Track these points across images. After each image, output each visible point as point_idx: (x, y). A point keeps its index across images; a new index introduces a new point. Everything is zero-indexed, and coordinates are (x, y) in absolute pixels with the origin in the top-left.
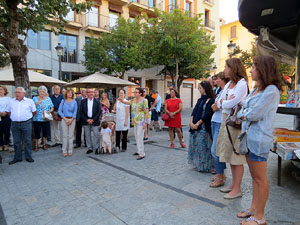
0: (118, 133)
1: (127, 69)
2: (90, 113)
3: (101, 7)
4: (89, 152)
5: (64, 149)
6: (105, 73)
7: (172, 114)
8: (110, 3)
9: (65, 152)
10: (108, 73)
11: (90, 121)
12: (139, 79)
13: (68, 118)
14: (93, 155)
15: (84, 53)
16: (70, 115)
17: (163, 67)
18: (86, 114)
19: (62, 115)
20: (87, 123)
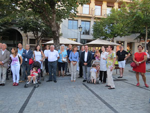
0: (101, 72)
1: (116, 37)
2: (86, 60)
3: (103, 5)
4: (84, 81)
5: (72, 78)
6: (103, 39)
7: (138, 63)
8: (107, 3)
9: (72, 80)
10: (104, 39)
11: (85, 64)
12: (123, 42)
13: (74, 61)
14: (86, 83)
15: (93, 29)
16: (75, 60)
17: (139, 34)
18: (84, 60)
19: (71, 60)
20: (84, 65)
